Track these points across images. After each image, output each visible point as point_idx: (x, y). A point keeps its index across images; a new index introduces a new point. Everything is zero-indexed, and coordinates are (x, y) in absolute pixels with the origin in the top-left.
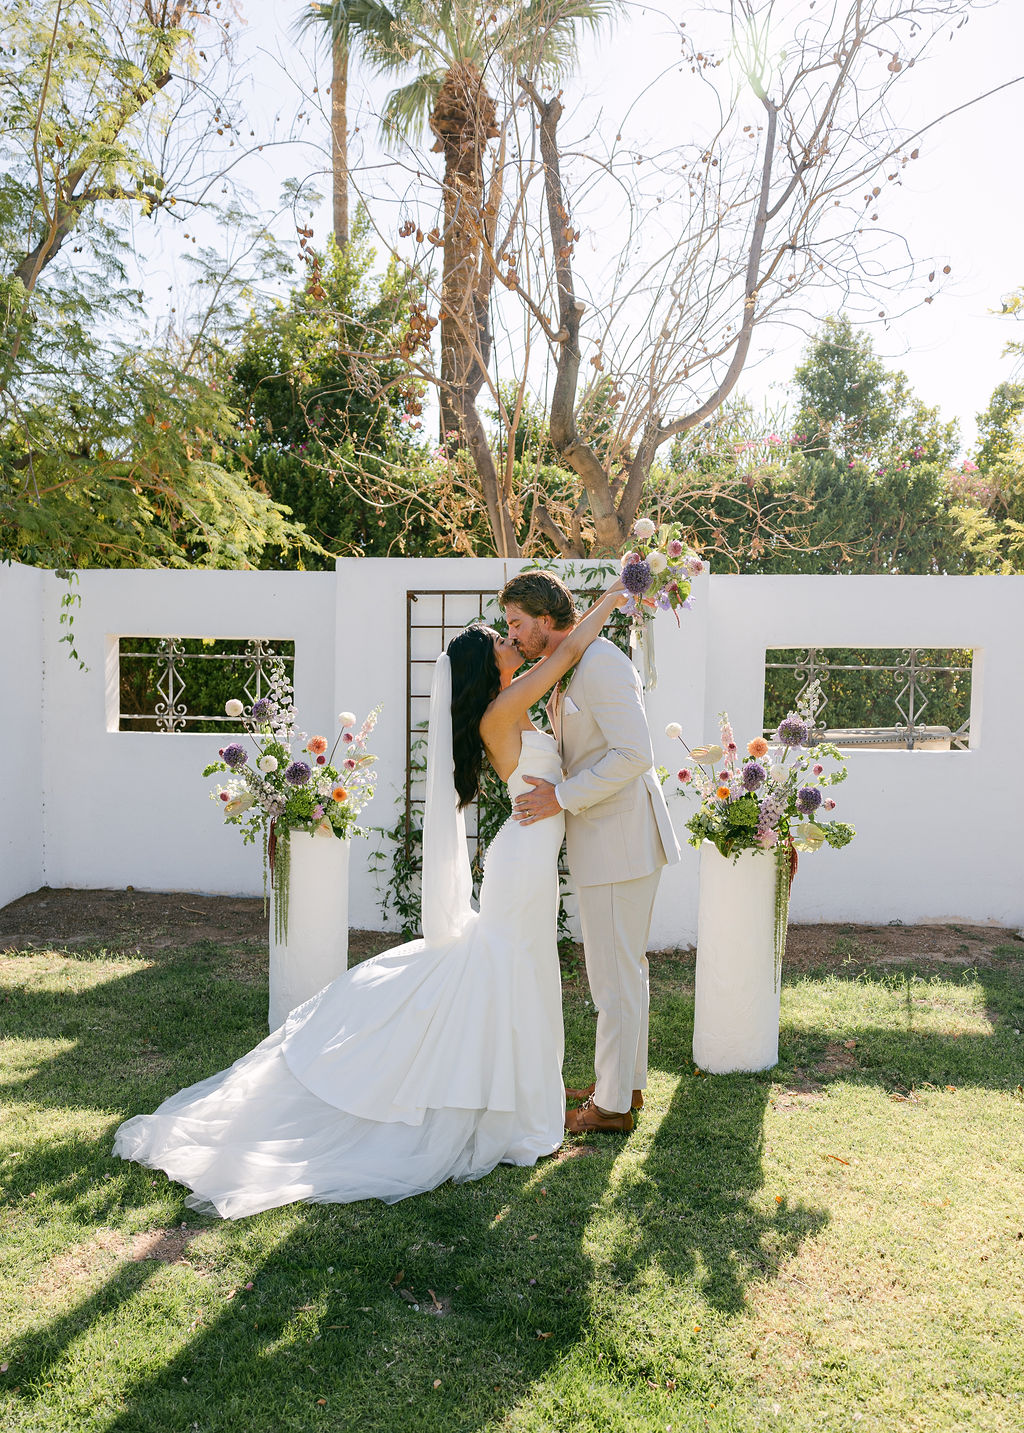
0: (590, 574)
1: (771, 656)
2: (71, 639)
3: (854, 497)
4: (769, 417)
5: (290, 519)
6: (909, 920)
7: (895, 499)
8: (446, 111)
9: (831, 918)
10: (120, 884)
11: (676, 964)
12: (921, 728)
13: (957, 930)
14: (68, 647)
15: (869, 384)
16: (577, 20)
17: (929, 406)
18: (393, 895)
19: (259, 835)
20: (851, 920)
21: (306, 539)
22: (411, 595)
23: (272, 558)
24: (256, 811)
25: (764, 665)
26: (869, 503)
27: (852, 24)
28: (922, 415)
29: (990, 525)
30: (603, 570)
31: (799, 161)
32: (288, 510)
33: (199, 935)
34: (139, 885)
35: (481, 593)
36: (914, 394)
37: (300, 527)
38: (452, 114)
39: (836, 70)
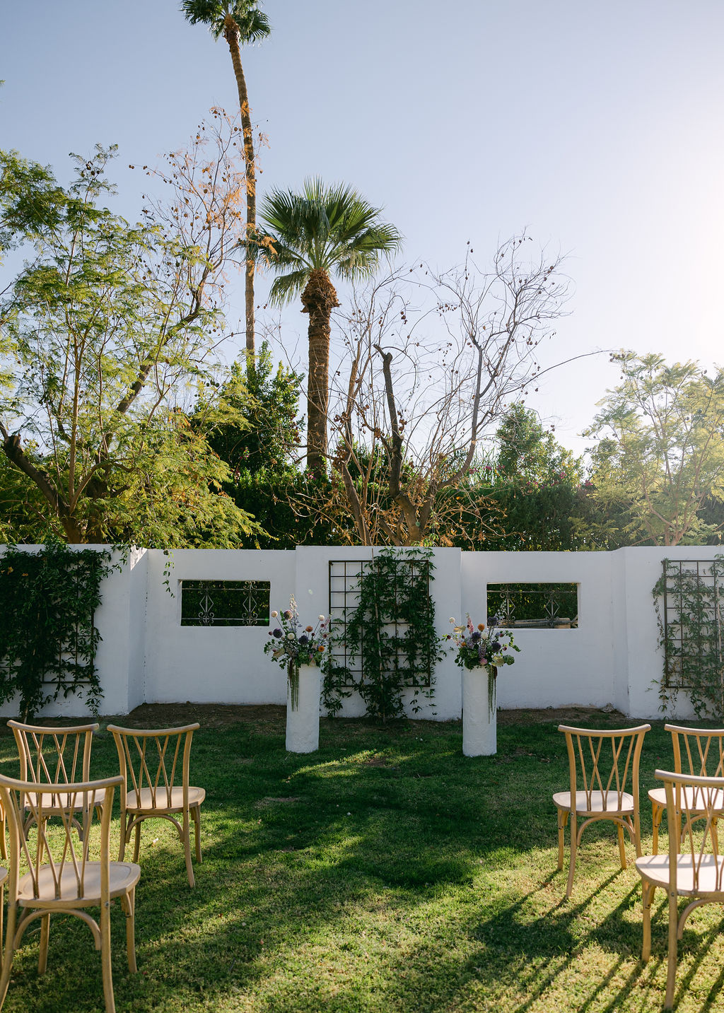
0: (410, 553)
1: (489, 587)
2: (167, 582)
3: (530, 500)
4: (485, 454)
5: (254, 520)
6: (555, 706)
7: (551, 502)
8: (310, 295)
9: (521, 706)
10: (183, 700)
11: (453, 726)
12: (558, 619)
13: (576, 709)
14: (166, 586)
15: (535, 438)
16: (379, 250)
17: (567, 449)
18: (323, 698)
19: (286, 667)
20: (530, 707)
21: (261, 529)
22: (331, 563)
23: (248, 543)
24: (284, 656)
25: (486, 591)
26: (538, 503)
27: (512, 320)
28: (564, 455)
29: (586, 526)
30: (415, 551)
31: (493, 373)
32: (253, 516)
33: (234, 719)
34: (192, 701)
35: (362, 561)
36: (559, 444)
37: (258, 524)
38: (314, 296)
39: (506, 335)
